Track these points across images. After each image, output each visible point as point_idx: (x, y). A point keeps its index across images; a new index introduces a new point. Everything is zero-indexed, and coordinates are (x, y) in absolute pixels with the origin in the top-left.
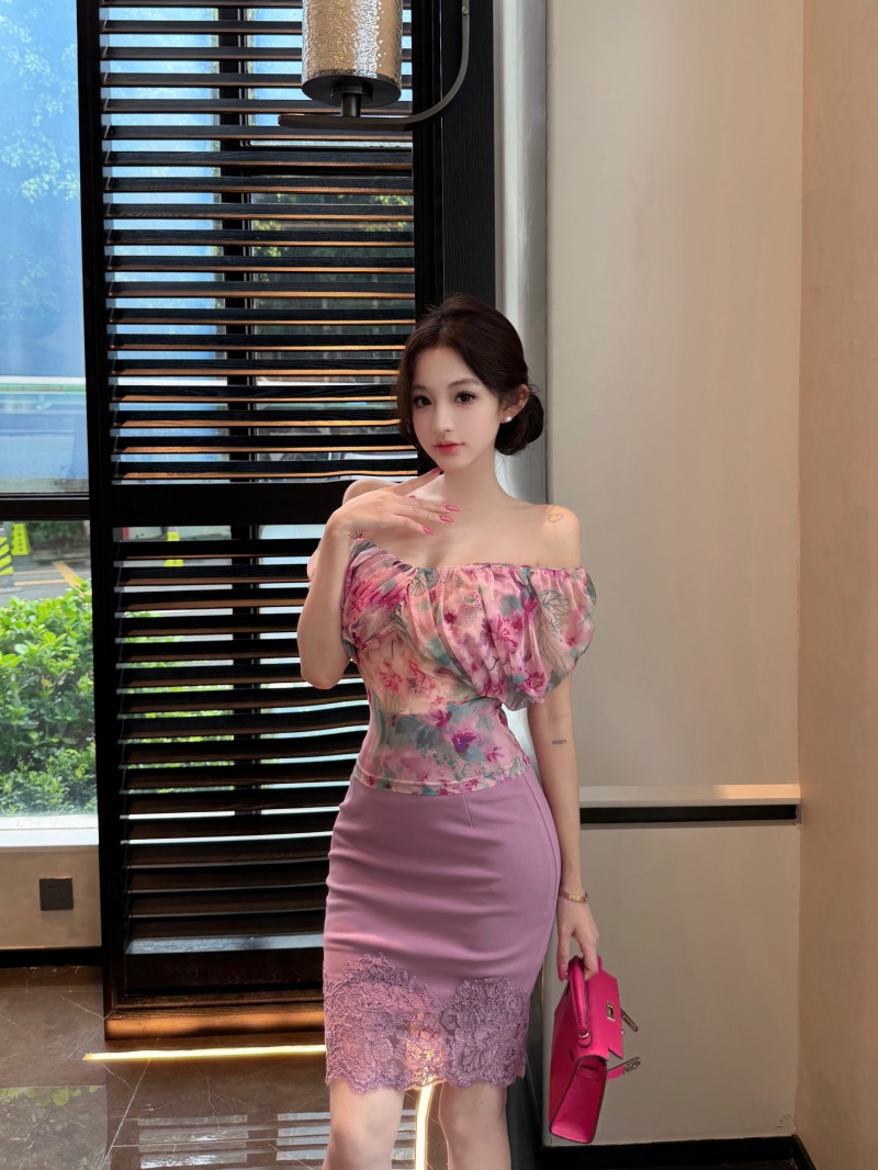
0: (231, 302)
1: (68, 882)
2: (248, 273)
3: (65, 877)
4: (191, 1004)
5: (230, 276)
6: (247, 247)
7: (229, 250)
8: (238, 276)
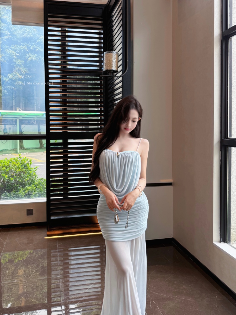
1: (32, 210)
3: (32, 209)
4: (63, 228)
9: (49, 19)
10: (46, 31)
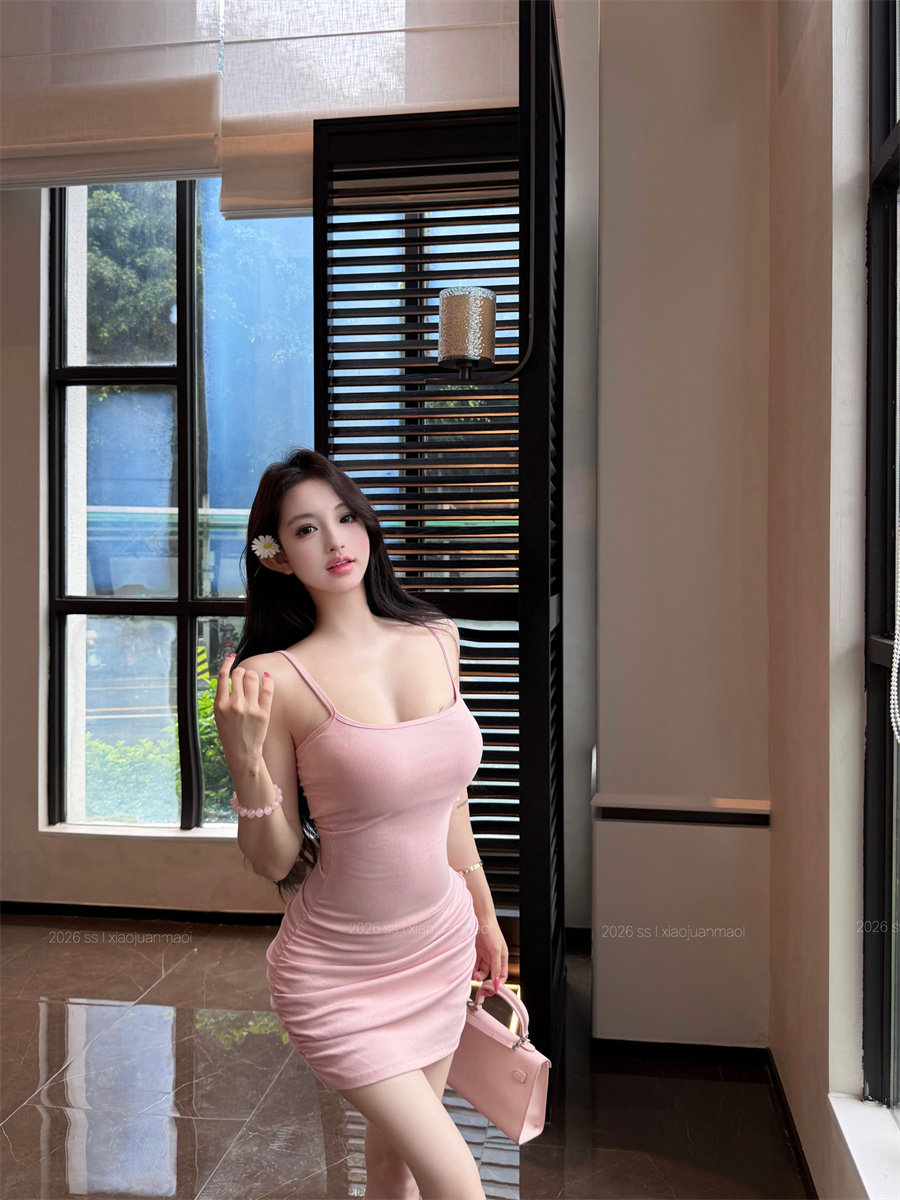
0: (409, 472)
2: (421, 453)
5: (409, 455)
6: (421, 436)
7: (409, 438)
8: (414, 455)
9: (337, 185)
10: (321, 230)
